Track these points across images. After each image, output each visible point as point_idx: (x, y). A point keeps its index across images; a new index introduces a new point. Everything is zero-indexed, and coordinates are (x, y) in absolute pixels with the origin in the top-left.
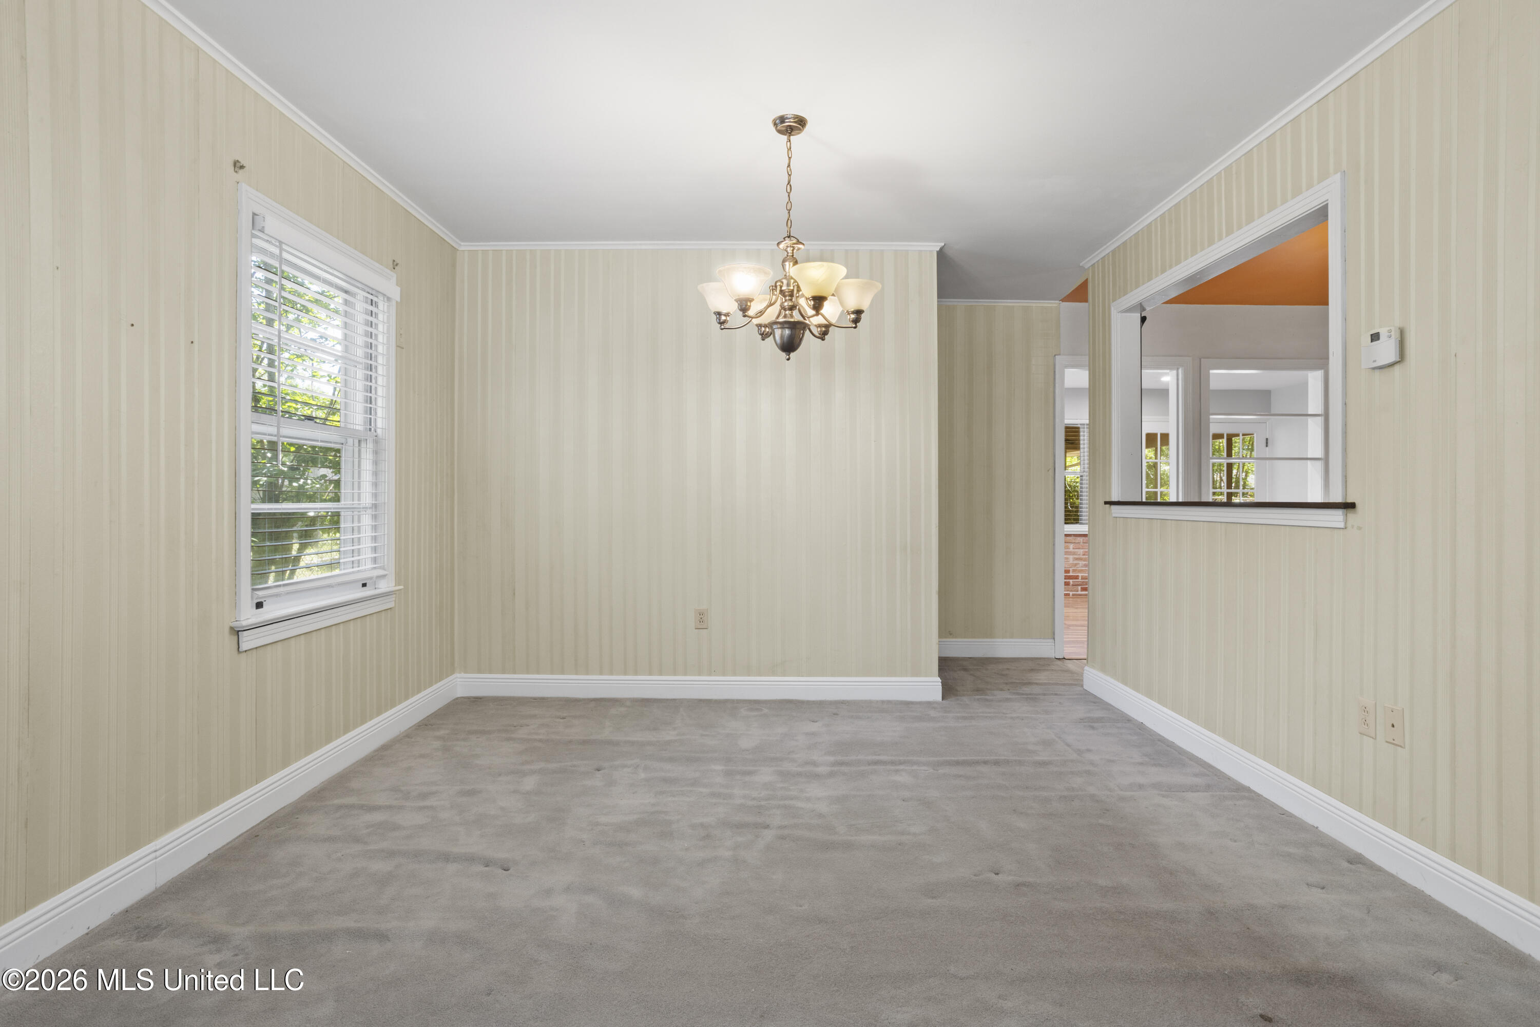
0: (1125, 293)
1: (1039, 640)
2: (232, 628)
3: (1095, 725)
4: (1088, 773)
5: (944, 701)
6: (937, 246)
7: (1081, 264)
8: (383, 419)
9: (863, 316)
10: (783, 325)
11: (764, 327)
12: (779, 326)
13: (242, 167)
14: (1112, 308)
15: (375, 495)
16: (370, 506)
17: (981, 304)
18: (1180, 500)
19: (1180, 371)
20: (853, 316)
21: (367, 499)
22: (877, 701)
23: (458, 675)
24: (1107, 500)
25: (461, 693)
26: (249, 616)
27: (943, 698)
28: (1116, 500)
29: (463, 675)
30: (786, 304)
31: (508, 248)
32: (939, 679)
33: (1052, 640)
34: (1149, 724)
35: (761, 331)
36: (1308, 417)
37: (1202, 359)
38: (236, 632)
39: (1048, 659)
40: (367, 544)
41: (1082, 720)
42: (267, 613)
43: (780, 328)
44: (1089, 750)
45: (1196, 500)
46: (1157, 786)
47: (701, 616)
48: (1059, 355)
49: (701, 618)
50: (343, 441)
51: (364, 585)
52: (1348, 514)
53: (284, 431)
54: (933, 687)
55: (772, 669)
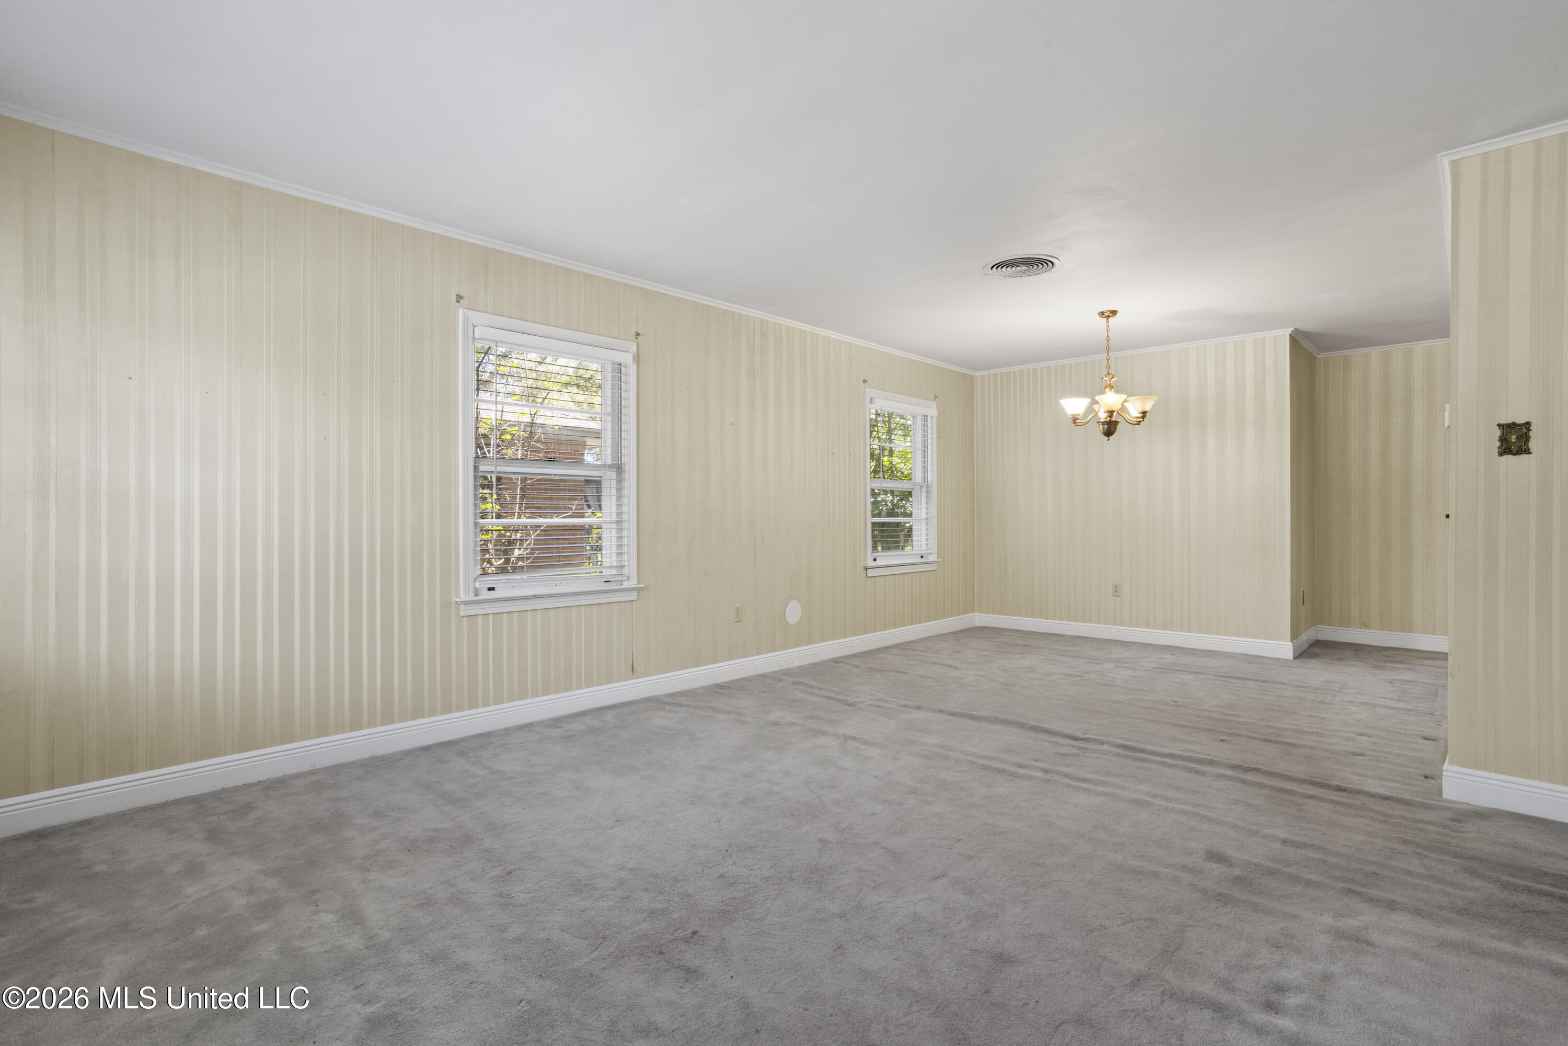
2: (864, 567)
6: (1289, 331)
8: (932, 477)
9: (1147, 414)
13: (866, 381)
15: (927, 514)
16: (925, 518)
21: (924, 516)
23: (977, 614)
25: (978, 624)
26: (870, 563)
29: (979, 614)
31: (1001, 372)
38: (866, 569)
40: (924, 537)
42: (878, 563)
50: (913, 487)
51: (922, 557)
53: (883, 485)
54: (1285, 649)
55: (1163, 626)
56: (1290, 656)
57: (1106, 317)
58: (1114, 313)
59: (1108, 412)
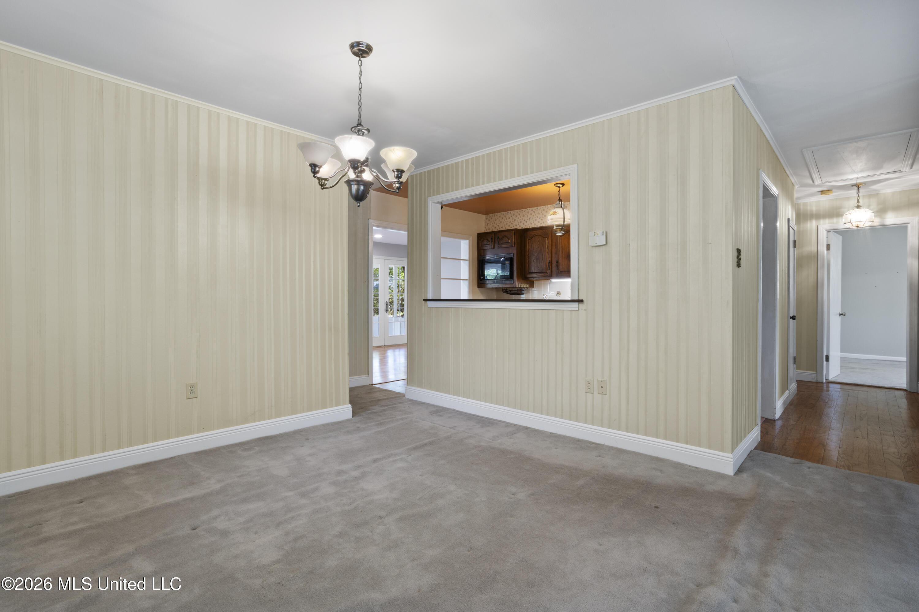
0: (436, 195)
3: (440, 414)
5: (355, 418)
11: (324, 180)
12: (355, 183)
14: (428, 200)
24: (425, 298)
27: (353, 416)
28: (431, 298)
32: (350, 406)
33: (368, 375)
35: (322, 183)
36: (461, 261)
39: (367, 385)
43: (355, 184)
47: (192, 388)
48: (371, 219)
49: (192, 390)
52: (580, 305)
54: (347, 411)
55: (245, 420)
56: (350, 415)
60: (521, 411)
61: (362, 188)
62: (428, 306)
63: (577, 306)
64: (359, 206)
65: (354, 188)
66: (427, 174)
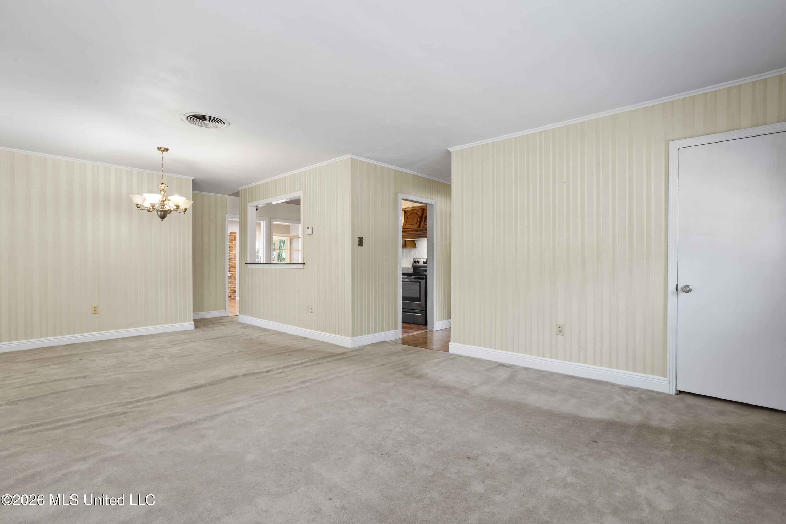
0: (252, 202)
1: (220, 311)
3: (246, 328)
4: (248, 336)
5: (196, 329)
6: (192, 178)
7: (237, 188)
9: (187, 210)
10: (161, 211)
14: (248, 205)
17: (199, 193)
18: (265, 263)
19: (265, 222)
20: (184, 210)
22: (172, 332)
24: (247, 263)
27: (195, 329)
28: (249, 262)
30: (162, 204)
32: (193, 322)
33: (225, 310)
34: (260, 326)
37: (271, 219)
39: (225, 317)
41: (241, 327)
44: (245, 332)
45: (269, 262)
46: (264, 335)
47: (95, 309)
48: (227, 213)
54: (191, 325)
55: (128, 326)
56: (193, 328)
57: (162, 151)
58: (167, 150)
59: (176, 206)
60: (284, 325)
61: (163, 213)
62: (248, 267)
63: (303, 266)
64: (162, 221)
65: (159, 213)
66: (244, 190)
